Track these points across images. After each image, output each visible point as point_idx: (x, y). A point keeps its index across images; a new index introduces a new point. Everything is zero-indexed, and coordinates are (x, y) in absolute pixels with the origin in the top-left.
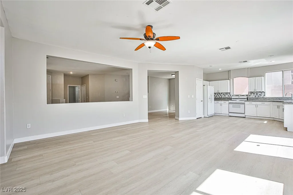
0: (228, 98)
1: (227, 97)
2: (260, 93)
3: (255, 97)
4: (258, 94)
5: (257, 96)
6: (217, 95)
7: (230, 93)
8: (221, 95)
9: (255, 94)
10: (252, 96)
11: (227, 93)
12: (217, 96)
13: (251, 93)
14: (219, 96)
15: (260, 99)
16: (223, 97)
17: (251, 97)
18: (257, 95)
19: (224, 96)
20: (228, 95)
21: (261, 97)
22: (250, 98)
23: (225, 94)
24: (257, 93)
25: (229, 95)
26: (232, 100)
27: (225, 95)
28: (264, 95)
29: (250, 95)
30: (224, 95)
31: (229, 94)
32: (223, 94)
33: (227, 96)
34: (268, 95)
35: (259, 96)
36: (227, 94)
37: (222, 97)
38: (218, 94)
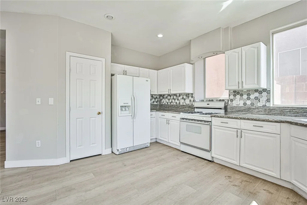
0: (190, 107)
1: (189, 103)
2: (257, 94)
3: (245, 104)
4: (252, 97)
5: (249, 102)
6: (173, 98)
7: (192, 94)
8: (178, 100)
9: (245, 97)
10: (238, 102)
11: (189, 94)
12: (173, 101)
13: (236, 93)
14: (176, 101)
15: (257, 110)
16: (181, 104)
17: (235, 104)
18: (249, 99)
19: (183, 101)
20: (190, 98)
21: (260, 104)
22: (233, 108)
23: (185, 97)
24: (249, 95)
25: (192, 99)
26: (196, 110)
27: (185, 100)
28: (268, 100)
29: (232, 100)
30: (183, 98)
31: (192, 97)
32: (181, 97)
33: (187, 102)
34: (277, 101)
35: (255, 102)
36: (188, 97)
37: (179, 103)
38: (175, 97)
